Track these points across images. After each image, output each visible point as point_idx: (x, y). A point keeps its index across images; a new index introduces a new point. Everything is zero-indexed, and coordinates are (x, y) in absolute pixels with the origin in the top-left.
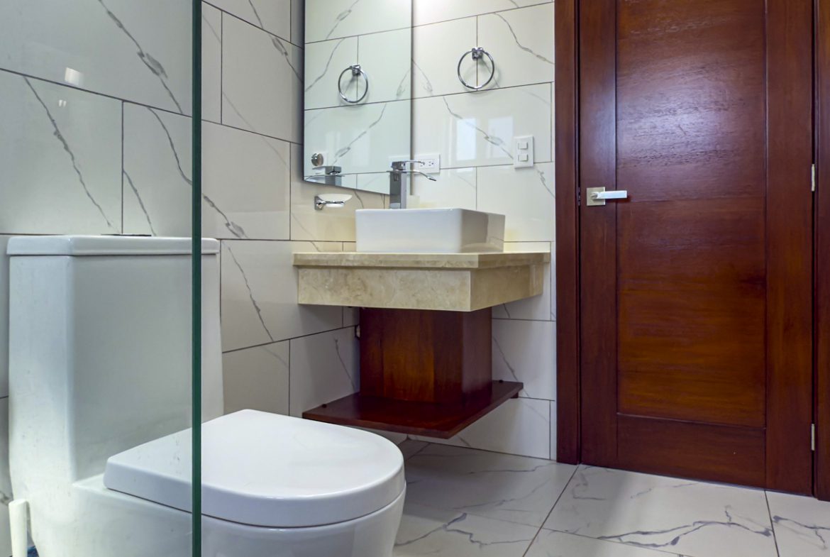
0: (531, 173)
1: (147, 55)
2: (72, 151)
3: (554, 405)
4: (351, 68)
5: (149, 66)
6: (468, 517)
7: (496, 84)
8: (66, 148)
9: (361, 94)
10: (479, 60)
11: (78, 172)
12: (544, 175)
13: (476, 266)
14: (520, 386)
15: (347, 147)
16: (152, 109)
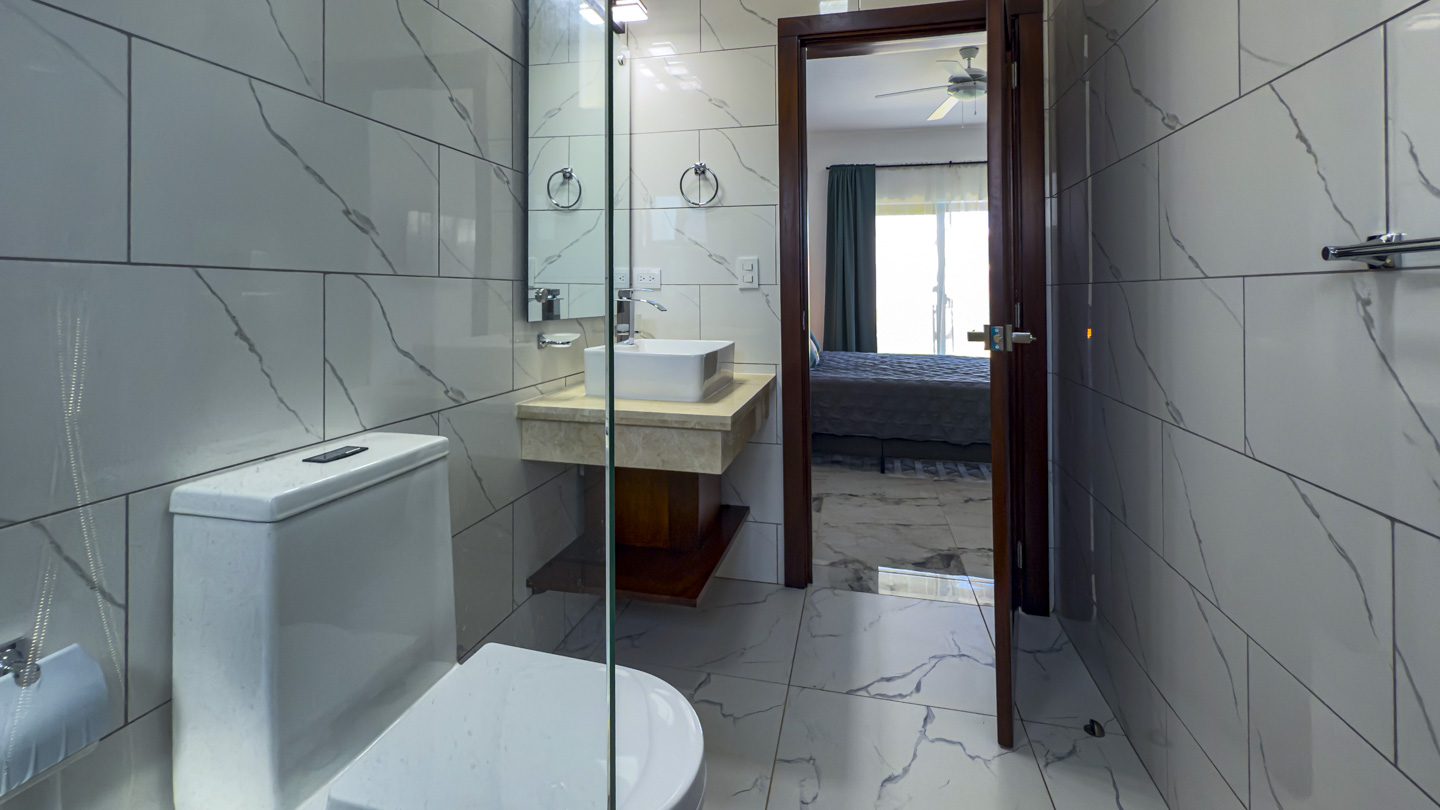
0: (754, 293)
1: (354, 211)
2: (260, 352)
3: (781, 529)
4: (562, 171)
5: (357, 226)
6: (713, 677)
7: (720, 201)
8: (252, 348)
9: (573, 199)
10: (702, 176)
11: (268, 376)
12: (770, 298)
13: (729, 428)
14: (745, 510)
15: (557, 254)
16: (362, 276)
